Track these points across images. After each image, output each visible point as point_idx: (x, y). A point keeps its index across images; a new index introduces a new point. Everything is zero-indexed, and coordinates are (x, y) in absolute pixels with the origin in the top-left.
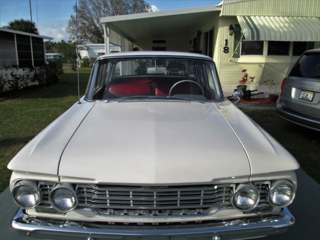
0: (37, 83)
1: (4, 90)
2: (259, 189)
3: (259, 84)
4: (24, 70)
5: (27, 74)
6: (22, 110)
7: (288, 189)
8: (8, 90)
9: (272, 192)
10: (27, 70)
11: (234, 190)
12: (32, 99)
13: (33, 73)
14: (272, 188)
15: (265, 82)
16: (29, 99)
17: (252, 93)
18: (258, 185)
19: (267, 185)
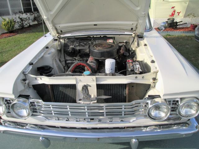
0: (36, 23)
1: (15, 29)
2: (170, 104)
3: (184, 17)
4: (26, 14)
5: (29, 17)
6: (25, 40)
7: (195, 106)
8: (18, 28)
9: (181, 107)
10: (28, 14)
11: (149, 105)
12: (32, 33)
13: (33, 16)
14: (182, 104)
15: (189, 15)
16: (31, 33)
17: (178, 24)
18: (169, 101)
19: (178, 101)
